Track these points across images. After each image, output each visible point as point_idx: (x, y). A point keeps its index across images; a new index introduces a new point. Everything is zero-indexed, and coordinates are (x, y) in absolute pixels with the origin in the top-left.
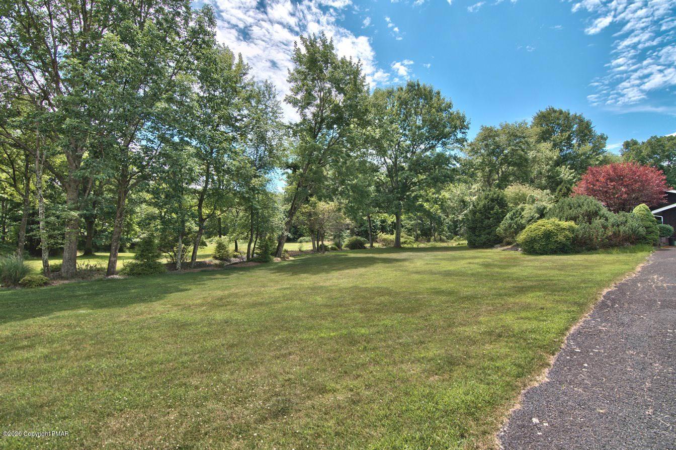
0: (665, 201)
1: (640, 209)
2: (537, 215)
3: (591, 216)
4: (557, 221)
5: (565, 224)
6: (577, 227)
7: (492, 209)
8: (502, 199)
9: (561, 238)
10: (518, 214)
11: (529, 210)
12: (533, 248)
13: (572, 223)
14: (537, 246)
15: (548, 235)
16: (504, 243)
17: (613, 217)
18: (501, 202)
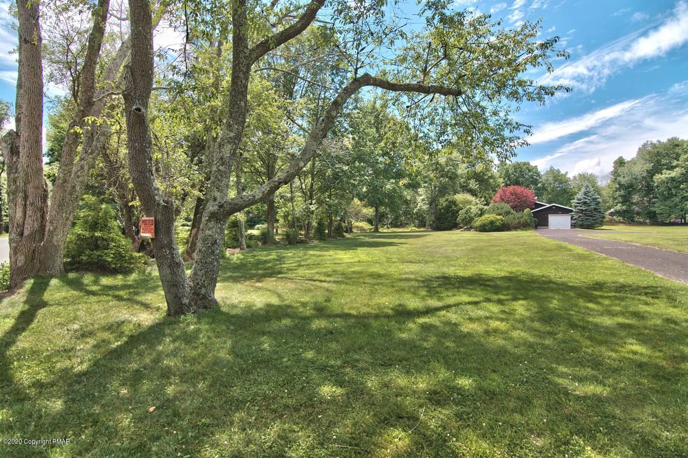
0: (534, 207)
1: (527, 210)
2: (480, 212)
3: (508, 213)
4: (495, 215)
5: (499, 217)
6: (503, 219)
7: (451, 207)
8: (455, 202)
9: (498, 224)
10: (468, 211)
11: (474, 210)
12: (483, 229)
13: (501, 217)
14: (487, 228)
15: (492, 222)
16: (458, 227)
17: (519, 215)
18: (454, 203)
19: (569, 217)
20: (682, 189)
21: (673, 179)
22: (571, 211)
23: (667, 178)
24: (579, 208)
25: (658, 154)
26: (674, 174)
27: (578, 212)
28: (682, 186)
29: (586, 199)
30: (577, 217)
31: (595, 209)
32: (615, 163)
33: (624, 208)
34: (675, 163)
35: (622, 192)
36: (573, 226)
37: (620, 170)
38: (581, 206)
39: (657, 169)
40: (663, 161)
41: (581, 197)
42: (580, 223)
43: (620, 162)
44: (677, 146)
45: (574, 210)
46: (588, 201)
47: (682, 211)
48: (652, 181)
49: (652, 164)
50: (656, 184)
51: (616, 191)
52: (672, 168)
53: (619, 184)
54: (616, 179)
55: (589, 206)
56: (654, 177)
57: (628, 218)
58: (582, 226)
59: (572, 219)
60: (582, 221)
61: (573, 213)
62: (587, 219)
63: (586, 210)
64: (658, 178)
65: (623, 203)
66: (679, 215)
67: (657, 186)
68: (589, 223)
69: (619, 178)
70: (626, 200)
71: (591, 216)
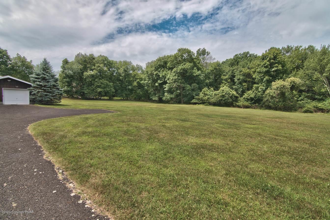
19: (28, 92)
20: (96, 82)
21: (92, 76)
22: (30, 86)
23: (90, 75)
24: (38, 83)
25: (85, 61)
26: (92, 73)
27: (37, 88)
28: (96, 80)
29: (44, 74)
30: (35, 92)
31: (54, 86)
32: (63, 61)
33: (69, 89)
34: (93, 67)
35: (67, 80)
36: (33, 101)
37: (66, 66)
38: (39, 81)
39: (85, 69)
40: (88, 66)
41: (40, 73)
42: (40, 99)
43: (66, 62)
44: (94, 59)
45: (32, 84)
46: (47, 78)
47: (96, 93)
48: (83, 75)
49: (83, 66)
50: (85, 77)
51: (64, 78)
52: (92, 70)
53: (66, 75)
54: (64, 71)
55: (48, 82)
56: (84, 73)
57: (71, 95)
58: (41, 102)
59: (30, 94)
60: (41, 96)
61: (31, 88)
62: (46, 95)
63: (45, 86)
64: (85, 73)
65: (68, 86)
66: (95, 95)
67: (86, 78)
68: (49, 99)
69: (65, 71)
70: (69, 84)
71: (50, 92)
